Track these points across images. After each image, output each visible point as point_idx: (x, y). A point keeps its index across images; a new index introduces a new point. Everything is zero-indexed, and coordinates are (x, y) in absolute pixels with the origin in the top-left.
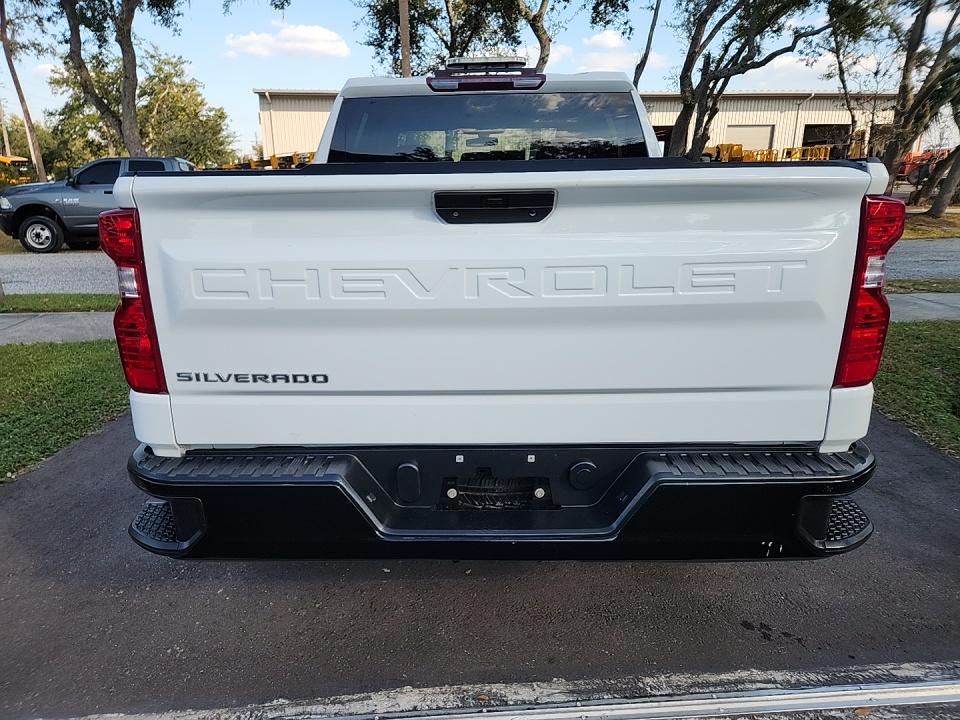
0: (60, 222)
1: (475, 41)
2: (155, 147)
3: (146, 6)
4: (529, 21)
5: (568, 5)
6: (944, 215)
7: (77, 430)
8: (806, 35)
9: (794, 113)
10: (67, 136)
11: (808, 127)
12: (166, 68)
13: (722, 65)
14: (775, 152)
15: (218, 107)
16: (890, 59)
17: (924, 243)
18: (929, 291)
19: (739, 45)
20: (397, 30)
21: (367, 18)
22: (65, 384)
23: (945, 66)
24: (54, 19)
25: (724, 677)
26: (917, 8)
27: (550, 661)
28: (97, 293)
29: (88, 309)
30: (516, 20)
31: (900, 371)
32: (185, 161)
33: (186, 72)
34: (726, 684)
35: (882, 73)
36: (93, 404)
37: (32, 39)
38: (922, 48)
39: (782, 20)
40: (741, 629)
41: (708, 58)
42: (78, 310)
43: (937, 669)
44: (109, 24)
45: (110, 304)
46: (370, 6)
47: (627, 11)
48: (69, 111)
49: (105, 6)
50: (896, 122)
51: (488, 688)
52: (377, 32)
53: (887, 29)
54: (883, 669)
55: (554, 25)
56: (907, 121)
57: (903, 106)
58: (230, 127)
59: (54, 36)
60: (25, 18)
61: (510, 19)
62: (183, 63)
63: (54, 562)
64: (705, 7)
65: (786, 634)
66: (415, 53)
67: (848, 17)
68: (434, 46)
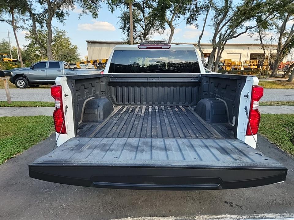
0: (27, 79)
1: (152, 28)
2: (56, 57)
3: (55, 17)
4: (168, 23)
5: (180, 19)
6: (292, 81)
7: (34, 142)
8: (250, 28)
9: (247, 50)
10: (29, 53)
11: (251, 54)
12: (60, 34)
13: (225, 36)
14: (241, 62)
15: (75, 45)
16: (275, 35)
17: (285, 90)
18: (286, 105)
19: (230, 31)
20: (129, 25)
21: (120, 21)
22: (30, 129)
23: (292, 37)
24: (28, 20)
25: (218, 216)
26: (283, 20)
27: (170, 211)
28: (39, 101)
29: (36, 106)
30: (164, 23)
31: (275, 129)
32: (65, 62)
33: (66, 35)
34: (219, 218)
35: (273, 39)
36: (39, 134)
37: (21, 25)
38: (285, 32)
39: (243, 23)
40: (224, 203)
41: (221, 34)
42: (33, 106)
43: (279, 215)
44: (44, 21)
45: (43, 105)
46: (121, 18)
47: (197, 20)
48: (30, 45)
49: (43, 17)
50: (277, 53)
51: (152, 218)
52: (123, 25)
53: (274, 26)
54: (263, 215)
55: (175, 24)
56: (281, 53)
57: (280, 49)
58: (78, 51)
59: (28, 25)
60: (19, 19)
61: (162, 22)
62: (65, 32)
63: (28, 181)
64: (220, 20)
65: (237, 205)
66: (134, 31)
67: (262, 23)
68: (140, 29)
